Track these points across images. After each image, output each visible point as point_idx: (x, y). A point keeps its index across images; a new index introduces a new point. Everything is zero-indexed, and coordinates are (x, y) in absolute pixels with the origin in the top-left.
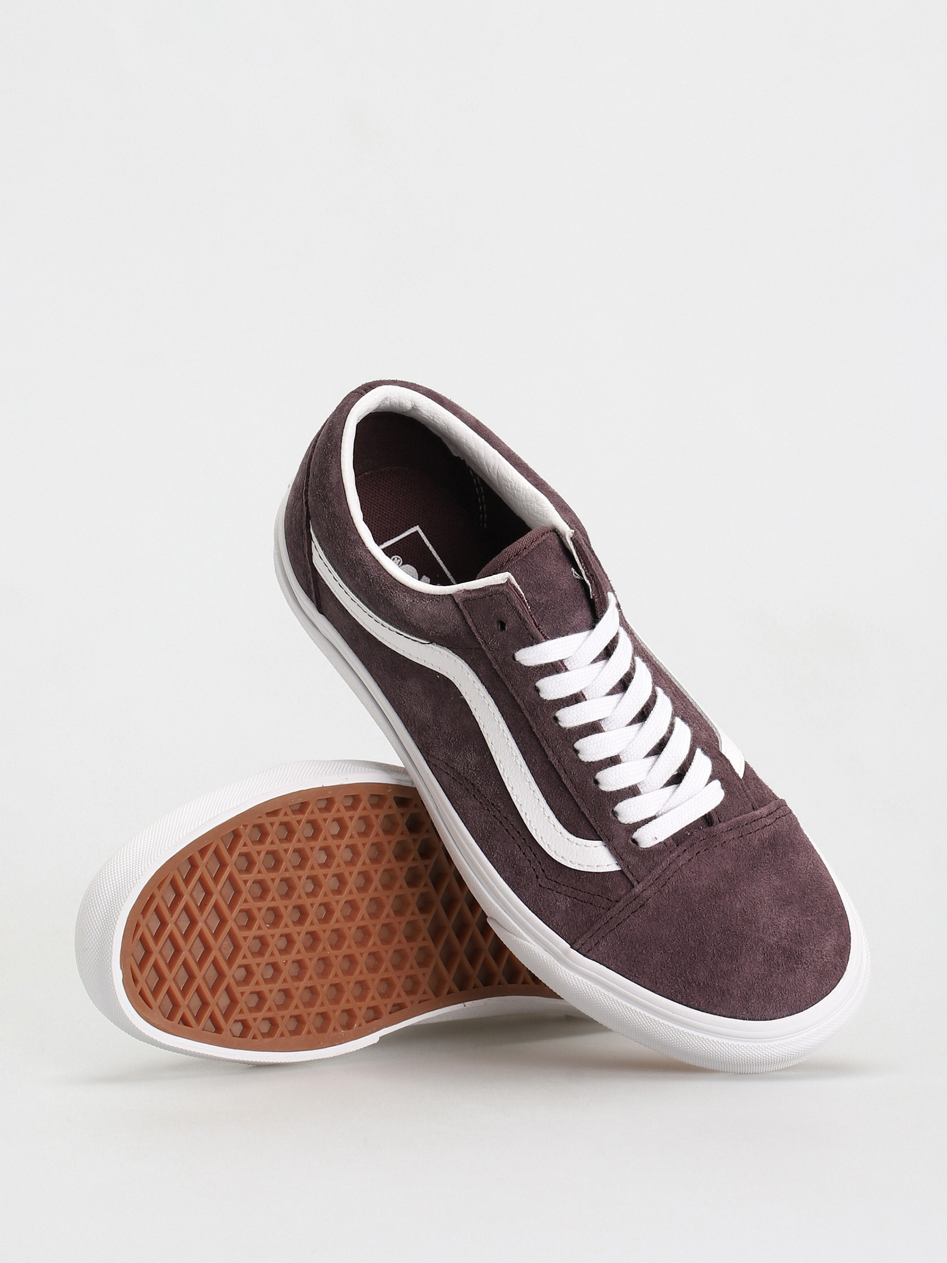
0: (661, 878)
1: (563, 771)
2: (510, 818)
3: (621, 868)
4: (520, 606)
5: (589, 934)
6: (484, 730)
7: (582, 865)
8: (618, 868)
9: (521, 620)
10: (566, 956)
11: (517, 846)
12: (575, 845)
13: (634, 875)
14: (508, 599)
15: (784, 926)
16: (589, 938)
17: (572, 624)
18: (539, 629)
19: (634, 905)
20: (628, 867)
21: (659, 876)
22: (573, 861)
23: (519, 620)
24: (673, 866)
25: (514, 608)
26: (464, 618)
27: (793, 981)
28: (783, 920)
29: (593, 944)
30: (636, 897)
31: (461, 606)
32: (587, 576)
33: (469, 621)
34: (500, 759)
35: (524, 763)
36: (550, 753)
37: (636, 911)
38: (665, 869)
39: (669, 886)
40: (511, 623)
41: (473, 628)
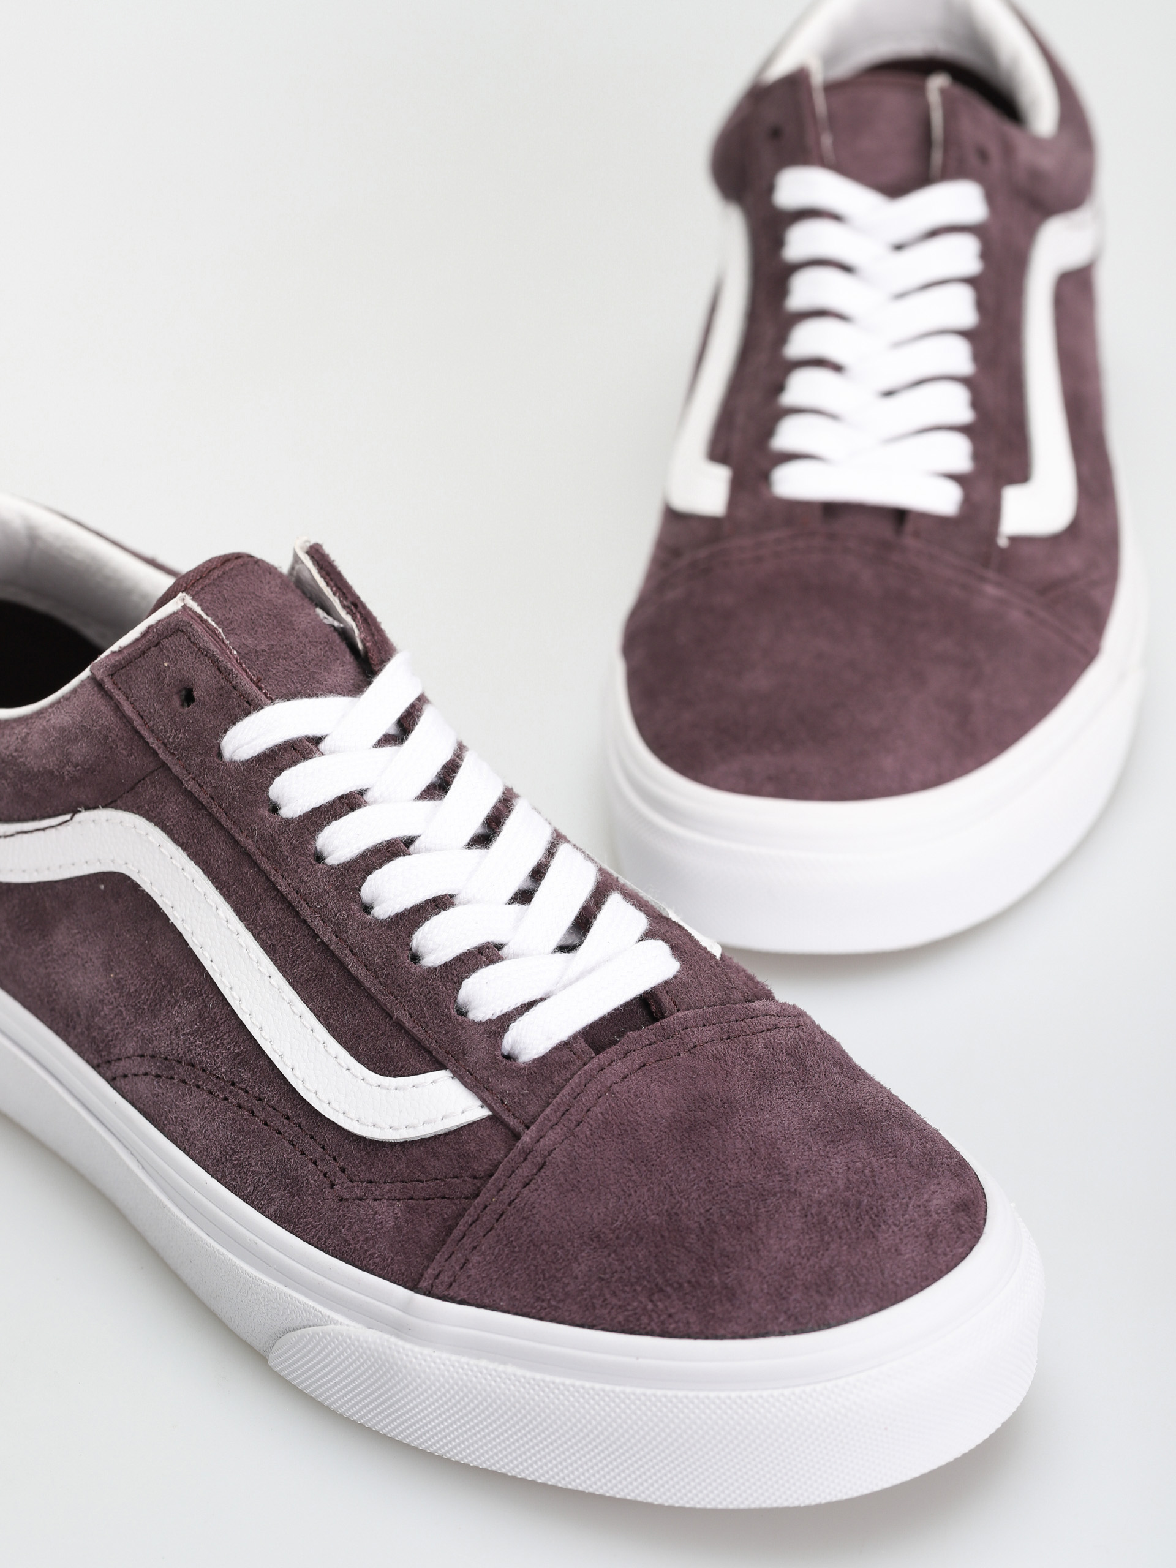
0: (573, 1111)
1: (347, 951)
2: (267, 1092)
3: (490, 1108)
4: (215, 645)
5: (445, 1250)
6: (194, 939)
7: (414, 1127)
8: (485, 1113)
9: (221, 672)
10: (408, 1314)
11: (287, 1144)
12: (394, 1091)
13: (518, 1114)
14: (190, 639)
15: (840, 1171)
16: (446, 1260)
17: (325, 683)
18: (261, 689)
19: (525, 1171)
20: (503, 1102)
21: (568, 1108)
22: (395, 1125)
23: (218, 673)
24: (592, 1086)
25: (204, 652)
26: (117, 707)
27: (874, 1254)
28: (838, 1163)
29: (457, 1268)
30: (526, 1154)
31: (109, 685)
32: (344, 607)
33: (127, 708)
34: (229, 983)
35: (273, 970)
36: (316, 923)
37: (531, 1180)
38: (578, 1094)
39: (591, 1122)
40: (203, 680)
41: (137, 722)
